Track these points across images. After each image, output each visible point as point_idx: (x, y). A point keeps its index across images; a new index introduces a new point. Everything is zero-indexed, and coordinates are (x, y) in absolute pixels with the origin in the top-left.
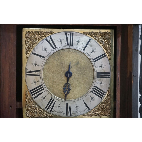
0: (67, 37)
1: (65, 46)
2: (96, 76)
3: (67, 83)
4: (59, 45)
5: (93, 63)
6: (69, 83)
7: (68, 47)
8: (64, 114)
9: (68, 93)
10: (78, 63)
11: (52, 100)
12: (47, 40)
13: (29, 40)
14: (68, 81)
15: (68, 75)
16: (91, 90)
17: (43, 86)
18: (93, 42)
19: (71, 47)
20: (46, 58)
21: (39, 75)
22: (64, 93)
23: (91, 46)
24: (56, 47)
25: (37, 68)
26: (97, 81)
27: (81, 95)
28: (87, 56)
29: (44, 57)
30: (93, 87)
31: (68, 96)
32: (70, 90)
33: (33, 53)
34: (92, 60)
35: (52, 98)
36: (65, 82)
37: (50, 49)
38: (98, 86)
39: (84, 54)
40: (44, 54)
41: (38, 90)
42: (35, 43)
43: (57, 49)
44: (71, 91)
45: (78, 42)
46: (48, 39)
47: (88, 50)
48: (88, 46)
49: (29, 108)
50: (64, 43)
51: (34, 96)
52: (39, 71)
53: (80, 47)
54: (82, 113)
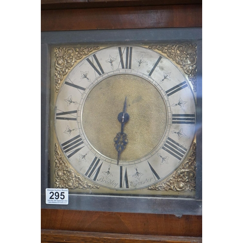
0: (121, 55)
1: (118, 69)
2: (170, 121)
3: (122, 133)
4: (107, 68)
5: (165, 97)
6: (125, 132)
7: (122, 71)
8: (116, 185)
9: (123, 149)
10: (139, 99)
11: (96, 161)
12: (88, 60)
13: (60, 62)
14: (122, 129)
15: (124, 119)
16: (162, 144)
17: (82, 137)
18: (166, 63)
19: (128, 71)
20: (87, 91)
21: (75, 119)
22: (117, 149)
23: (162, 69)
24: (103, 73)
25: (72, 108)
26: (172, 129)
27: (146, 153)
28: (155, 87)
29: (84, 89)
30: (165, 139)
31: (124, 154)
32: (125, 144)
33: (67, 83)
34: (163, 93)
35: (96, 158)
36: (119, 130)
37: (93, 76)
39: (149, 82)
40: (84, 83)
42: (69, 66)
43: (105, 76)
44: (129, 146)
45: (140, 63)
46: (90, 59)
47: (157, 77)
48: (157, 68)
49: (60, 174)
50: (117, 65)
51: (68, 154)
52: (75, 112)
53: (143, 71)
54: (147, 184)
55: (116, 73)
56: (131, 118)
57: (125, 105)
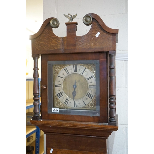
0: (74, 68)
1: (73, 72)
2: (89, 88)
4: (70, 72)
5: (87, 80)
7: (74, 73)
8: (73, 106)
9: (75, 96)
10: (79, 81)
11: (67, 99)
12: (64, 69)
13: (56, 70)
14: (75, 90)
15: (75, 87)
16: (86, 94)
17: (63, 92)
18: (87, 70)
19: (76, 73)
20: (64, 79)
21: (61, 87)
22: (73, 95)
23: (86, 72)
25: (60, 83)
26: (89, 90)
28: (84, 77)
29: (63, 78)
30: (87, 93)
31: (75, 97)
32: (76, 94)
33: (58, 76)
34: (87, 79)
36: (73, 90)
37: (66, 74)
38: (90, 92)
39: (82, 76)
40: (63, 76)
41: (60, 94)
42: (59, 71)
43: (69, 74)
44: (77, 95)
45: (79, 70)
47: (84, 74)
48: (84, 72)
49: (57, 103)
50: (73, 71)
51: (59, 97)
52: (61, 85)
53: (80, 73)
54: (82, 106)
55: (72, 73)
56: (77, 86)
57: (75, 83)
